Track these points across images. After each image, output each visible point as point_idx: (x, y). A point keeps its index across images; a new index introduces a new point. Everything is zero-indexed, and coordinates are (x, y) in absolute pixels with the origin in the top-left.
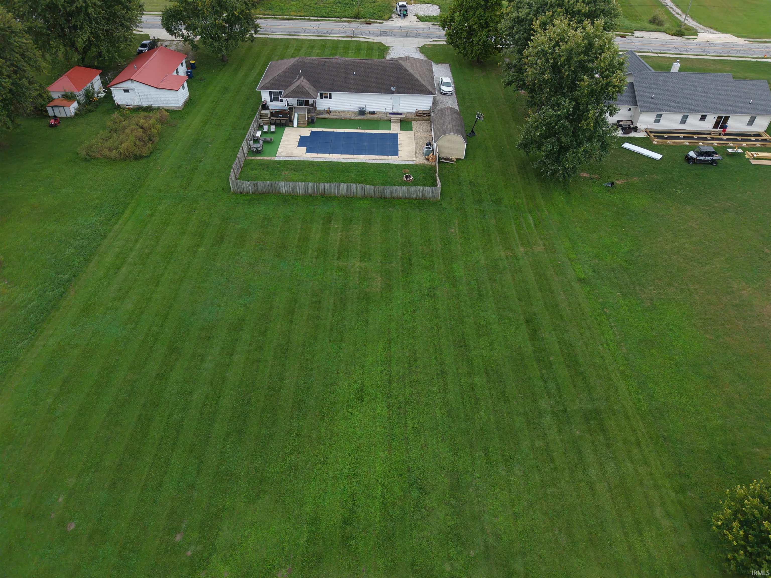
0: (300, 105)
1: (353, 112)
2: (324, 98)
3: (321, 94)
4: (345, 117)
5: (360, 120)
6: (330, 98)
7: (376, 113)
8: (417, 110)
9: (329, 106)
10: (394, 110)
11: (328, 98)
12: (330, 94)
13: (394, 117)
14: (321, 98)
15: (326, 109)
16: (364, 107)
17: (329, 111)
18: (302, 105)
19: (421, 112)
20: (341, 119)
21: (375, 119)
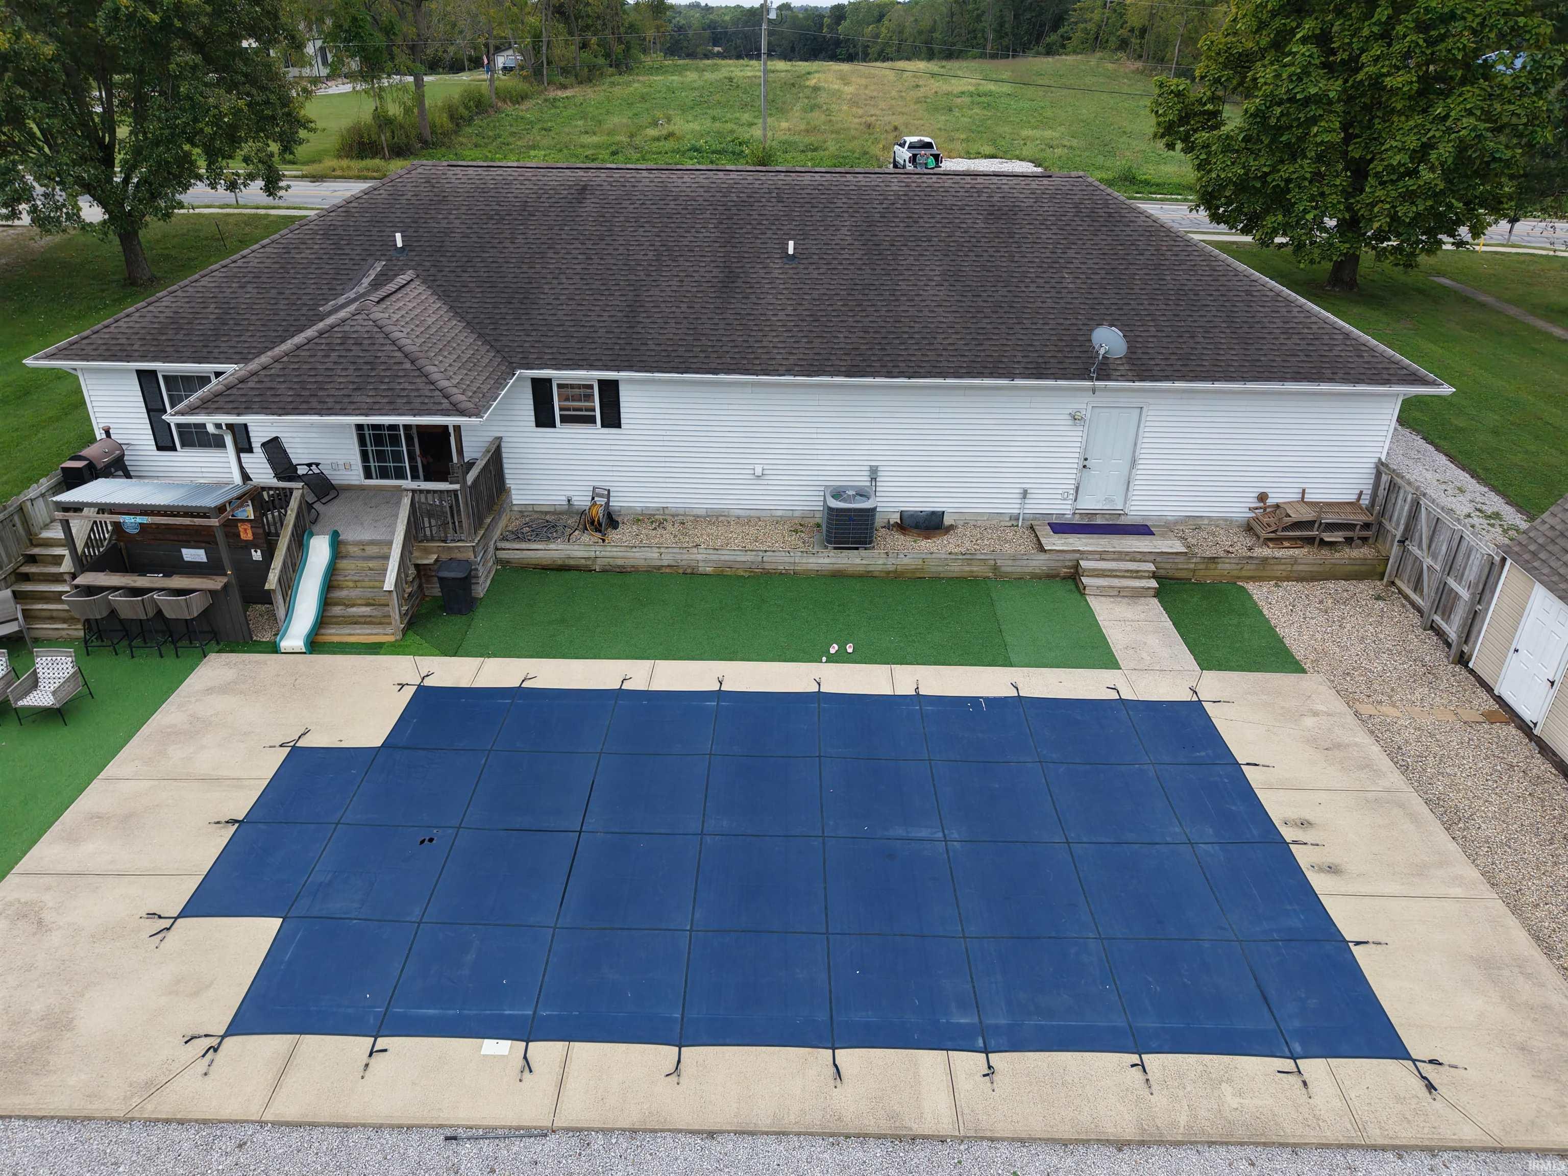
0: (384, 474)
1: (778, 521)
2: (565, 419)
3: (541, 389)
4: (726, 556)
5: (838, 576)
6: (612, 419)
7: (947, 521)
8: (1262, 497)
9: (603, 481)
10: (1092, 502)
11: (591, 420)
12: (610, 390)
13: (1102, 556)
14: (544, 418)
15: (582, 500)
16: (863, 480)
17: (599, 513)
18: (400, 475)
19: (1307, 514)
20: (691, 575)
21: (956, 568)
